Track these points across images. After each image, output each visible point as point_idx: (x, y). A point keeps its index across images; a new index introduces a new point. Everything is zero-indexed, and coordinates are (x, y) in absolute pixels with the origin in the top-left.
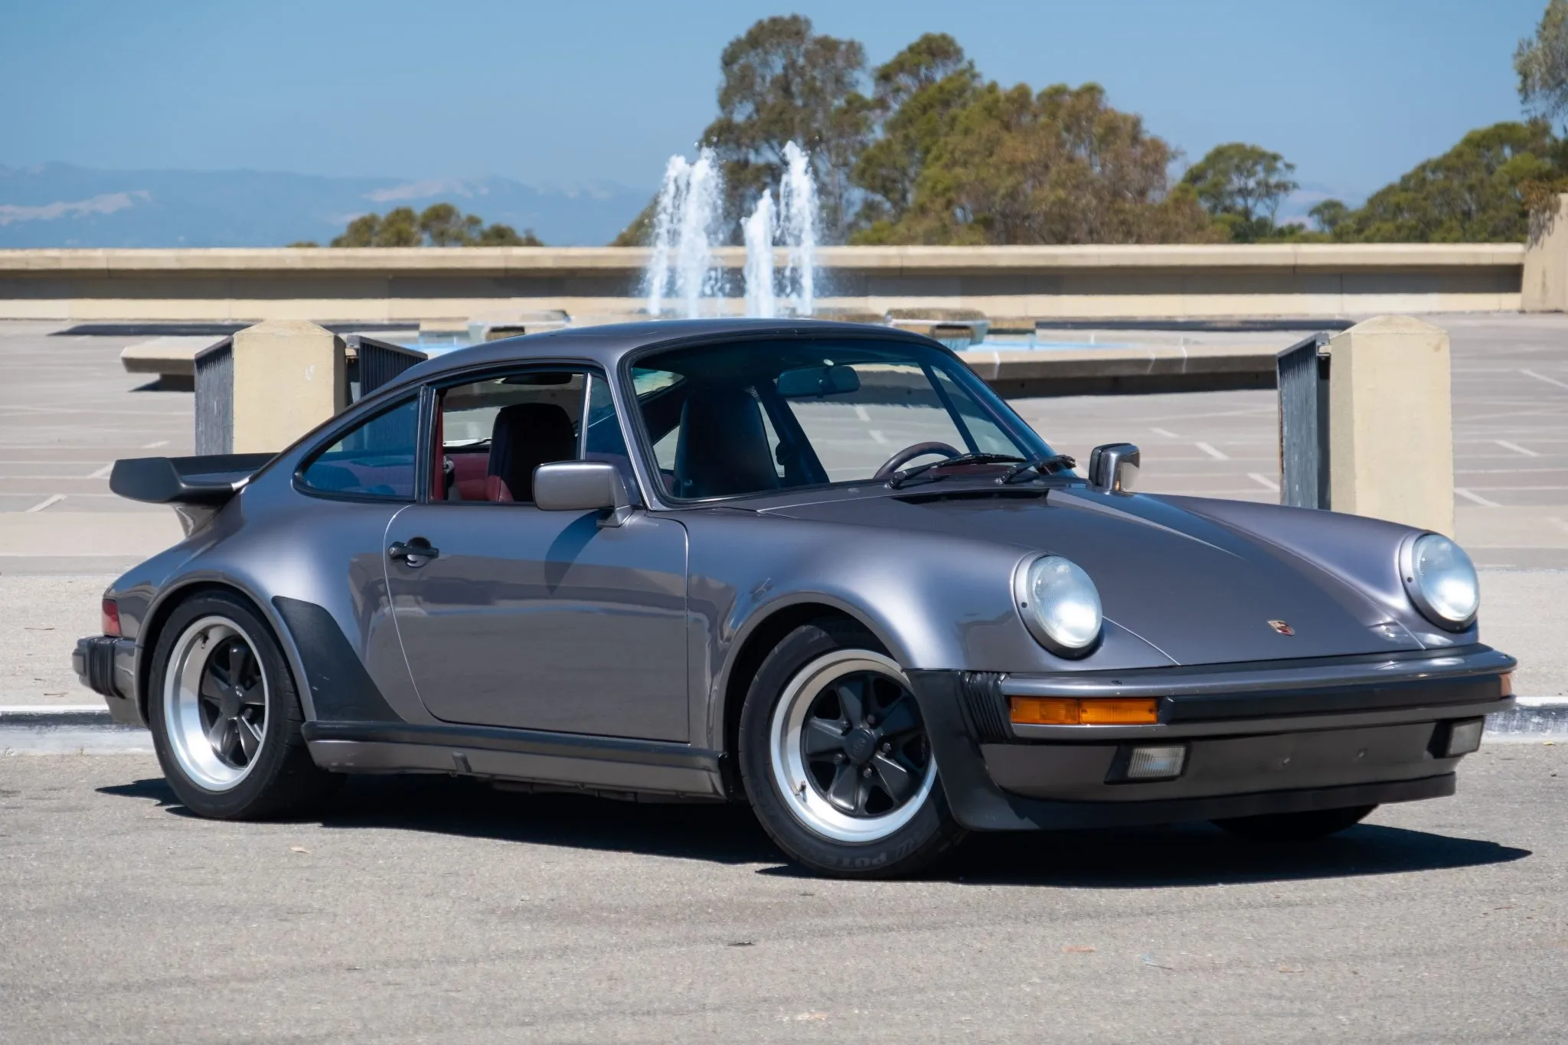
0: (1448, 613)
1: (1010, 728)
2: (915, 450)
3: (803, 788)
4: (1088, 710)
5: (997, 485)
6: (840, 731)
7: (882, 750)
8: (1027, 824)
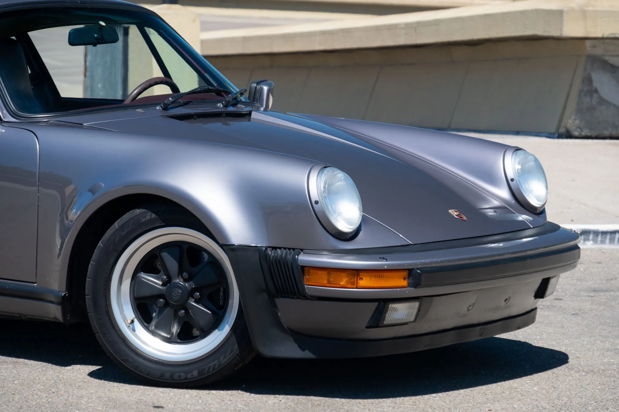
0: (535, 202)
1: (304, 289)
2: (152, 83)
3: (132, 322)
4: (364, 278)
5: (219, 108)
6: (161, 283)
7: (193, 298)
8: (307, 354)
